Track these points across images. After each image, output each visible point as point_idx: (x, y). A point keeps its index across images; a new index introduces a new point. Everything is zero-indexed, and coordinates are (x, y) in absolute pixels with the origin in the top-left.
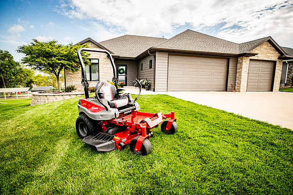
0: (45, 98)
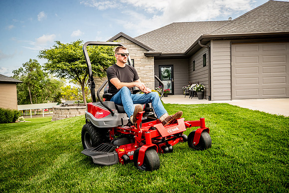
0: (67, 112)
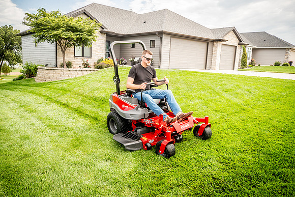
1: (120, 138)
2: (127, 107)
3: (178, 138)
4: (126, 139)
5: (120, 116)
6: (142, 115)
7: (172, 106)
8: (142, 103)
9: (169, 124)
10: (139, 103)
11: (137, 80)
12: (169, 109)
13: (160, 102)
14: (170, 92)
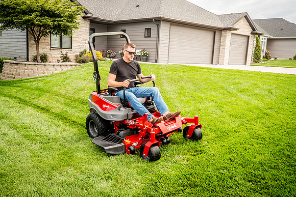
1: (100, 142)
2: (108, 107)
3: (165, 141)
4: (107, 143)
5: (100, 117)
6: (125, 116)
7: (158, 105)
8: (125, 103)
9: (154, 124)
10: (122, 103)
11: (120, 77)
12: (156, 109)
13: (146, 101)
14: (156, 90)
